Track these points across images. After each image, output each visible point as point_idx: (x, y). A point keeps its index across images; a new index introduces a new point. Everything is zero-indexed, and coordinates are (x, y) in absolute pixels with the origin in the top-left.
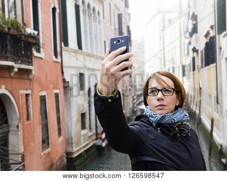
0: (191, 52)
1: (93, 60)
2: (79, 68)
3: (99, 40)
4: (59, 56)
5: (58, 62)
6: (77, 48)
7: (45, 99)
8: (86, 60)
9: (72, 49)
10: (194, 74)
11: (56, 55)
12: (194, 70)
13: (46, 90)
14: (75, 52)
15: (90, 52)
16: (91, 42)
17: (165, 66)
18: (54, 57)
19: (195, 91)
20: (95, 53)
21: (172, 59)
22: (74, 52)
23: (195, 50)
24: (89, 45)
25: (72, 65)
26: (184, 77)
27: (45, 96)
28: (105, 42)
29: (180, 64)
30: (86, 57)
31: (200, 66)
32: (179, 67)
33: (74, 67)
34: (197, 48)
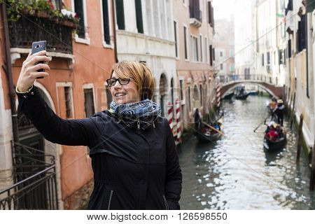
0: (287, 34)
1: (158, 45)
2: (140, 55)
3: (166, 21)
4: (112, 42)
5: (111, 49)
6: (136, 31)
7: (92, 93)
8: (149, 45)
9: (129, 33)
10: (290, 61)
11: (107, 41)
12: (290, 56)
13: (93, 82)
14: (134, 36)
15: (155, 36)
16: (156, 23)
17: (258, 51)
18: (104, 43)
19: (290, 83)
20: (161, 37)
21: (267, 43)
22: (132, 36)
23: (290, 32)
24: (153, 28)
25: (130, 52)
26: (281, 65)
27: (92, 89)
28: (175, 23)
29: (276, 49)
30: (149, 42)
31: (295, 51)
32: (275, 53)
33: (132, 54)
34: (292, 29)
